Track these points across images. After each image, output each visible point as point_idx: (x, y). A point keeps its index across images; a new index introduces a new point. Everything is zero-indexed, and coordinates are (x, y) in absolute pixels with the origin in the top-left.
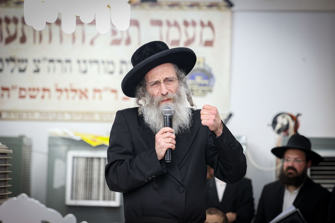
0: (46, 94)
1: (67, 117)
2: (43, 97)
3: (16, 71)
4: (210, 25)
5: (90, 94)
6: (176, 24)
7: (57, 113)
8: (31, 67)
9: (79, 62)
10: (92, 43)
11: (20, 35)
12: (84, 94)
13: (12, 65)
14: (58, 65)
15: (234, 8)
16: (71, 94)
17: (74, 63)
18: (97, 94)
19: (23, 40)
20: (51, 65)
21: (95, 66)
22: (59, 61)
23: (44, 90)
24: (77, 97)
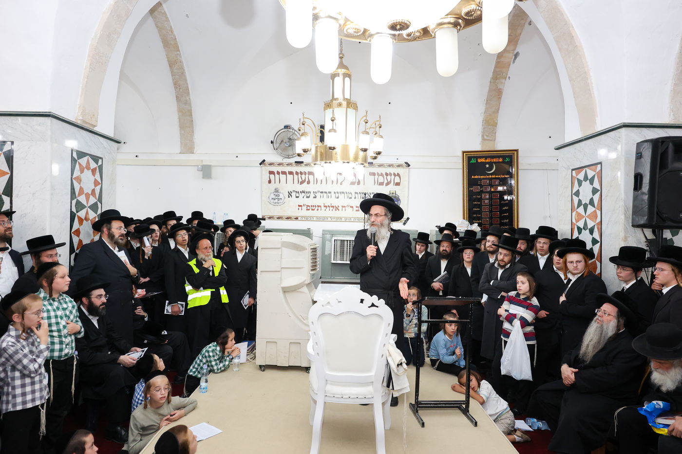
0: (319, 208)
1: (329, 219)
2: (318, 210)
3: (305, 197)
4: (398, 175)
5: (340, 208)
6: (382, 175)
7: (324, 217)
8: (312, 195)
9: (335, 193)
10: (341, 184)
11: (307, 180)
12: (337, 208)
13: (303, 194)
14: (325, 195)
15: (410, 167)
16: (331, 208)
17: (333, 193)
18: (344, 209)
19: (309, 182)
20: (322, 194)
21: (343, 195)
22: (326, 192)
23: (318, 206)
24: (334, 210)
